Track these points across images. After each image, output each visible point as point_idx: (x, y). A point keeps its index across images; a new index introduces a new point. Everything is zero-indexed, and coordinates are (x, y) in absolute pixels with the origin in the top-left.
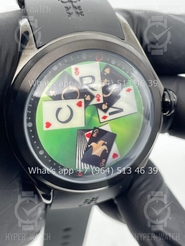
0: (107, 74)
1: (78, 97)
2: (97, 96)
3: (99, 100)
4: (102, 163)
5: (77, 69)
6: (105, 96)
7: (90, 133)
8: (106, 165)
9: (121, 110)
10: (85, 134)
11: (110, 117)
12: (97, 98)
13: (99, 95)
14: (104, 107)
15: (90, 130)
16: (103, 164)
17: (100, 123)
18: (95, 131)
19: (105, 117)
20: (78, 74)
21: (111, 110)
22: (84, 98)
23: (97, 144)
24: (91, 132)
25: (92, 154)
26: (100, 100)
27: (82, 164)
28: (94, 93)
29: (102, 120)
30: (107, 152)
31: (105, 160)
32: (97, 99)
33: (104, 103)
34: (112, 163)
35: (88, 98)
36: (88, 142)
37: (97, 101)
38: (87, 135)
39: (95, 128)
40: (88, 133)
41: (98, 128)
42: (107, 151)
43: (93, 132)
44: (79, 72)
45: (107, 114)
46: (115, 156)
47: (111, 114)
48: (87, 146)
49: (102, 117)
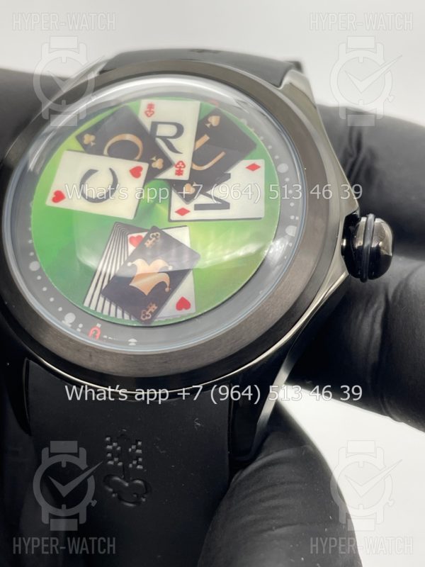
0: (211, 126)
1: (138, 158)
2: (178, 164)
3: (179, 173)
4: (147, 313)
5: (151, 107)
6: (195, 167)
7: (139, 237)
8: (156, 320)
9: (224, 205)
10: (129, 236)
11: (194, 215)
12: (177, 169)
13: (183, 164)
14: (188, 189)
15: (141, 230)
16: (148, 316)
17: (170, 220)
18: (153, 236)
19: (182, 212)
20: (151, 115)
21: (202, 199)
22: (150, 162)
23: (149, 264)
24: (143, 234)
25: (131, 284)
26: (182, 174)
27: (102, 299)
28: (175, 158)
29: (175, 216)
30: (167, 289)
31: (156, 308)
32: (177, 171)
33: (190, 181)
34: (170, 320)
35: (158, 164)
36: (130, 254)
37: (176, 174)
38: (132, 238)
39: (154, 229)
40: (135, 235)
41: (160, 231)
42: (166, 287)
43: (147, 237)
44: (153, 112)
45: (190, 207)
46: (183, 304)
47: (198, 207)
48: (126, 263)
49: (176, 210)
